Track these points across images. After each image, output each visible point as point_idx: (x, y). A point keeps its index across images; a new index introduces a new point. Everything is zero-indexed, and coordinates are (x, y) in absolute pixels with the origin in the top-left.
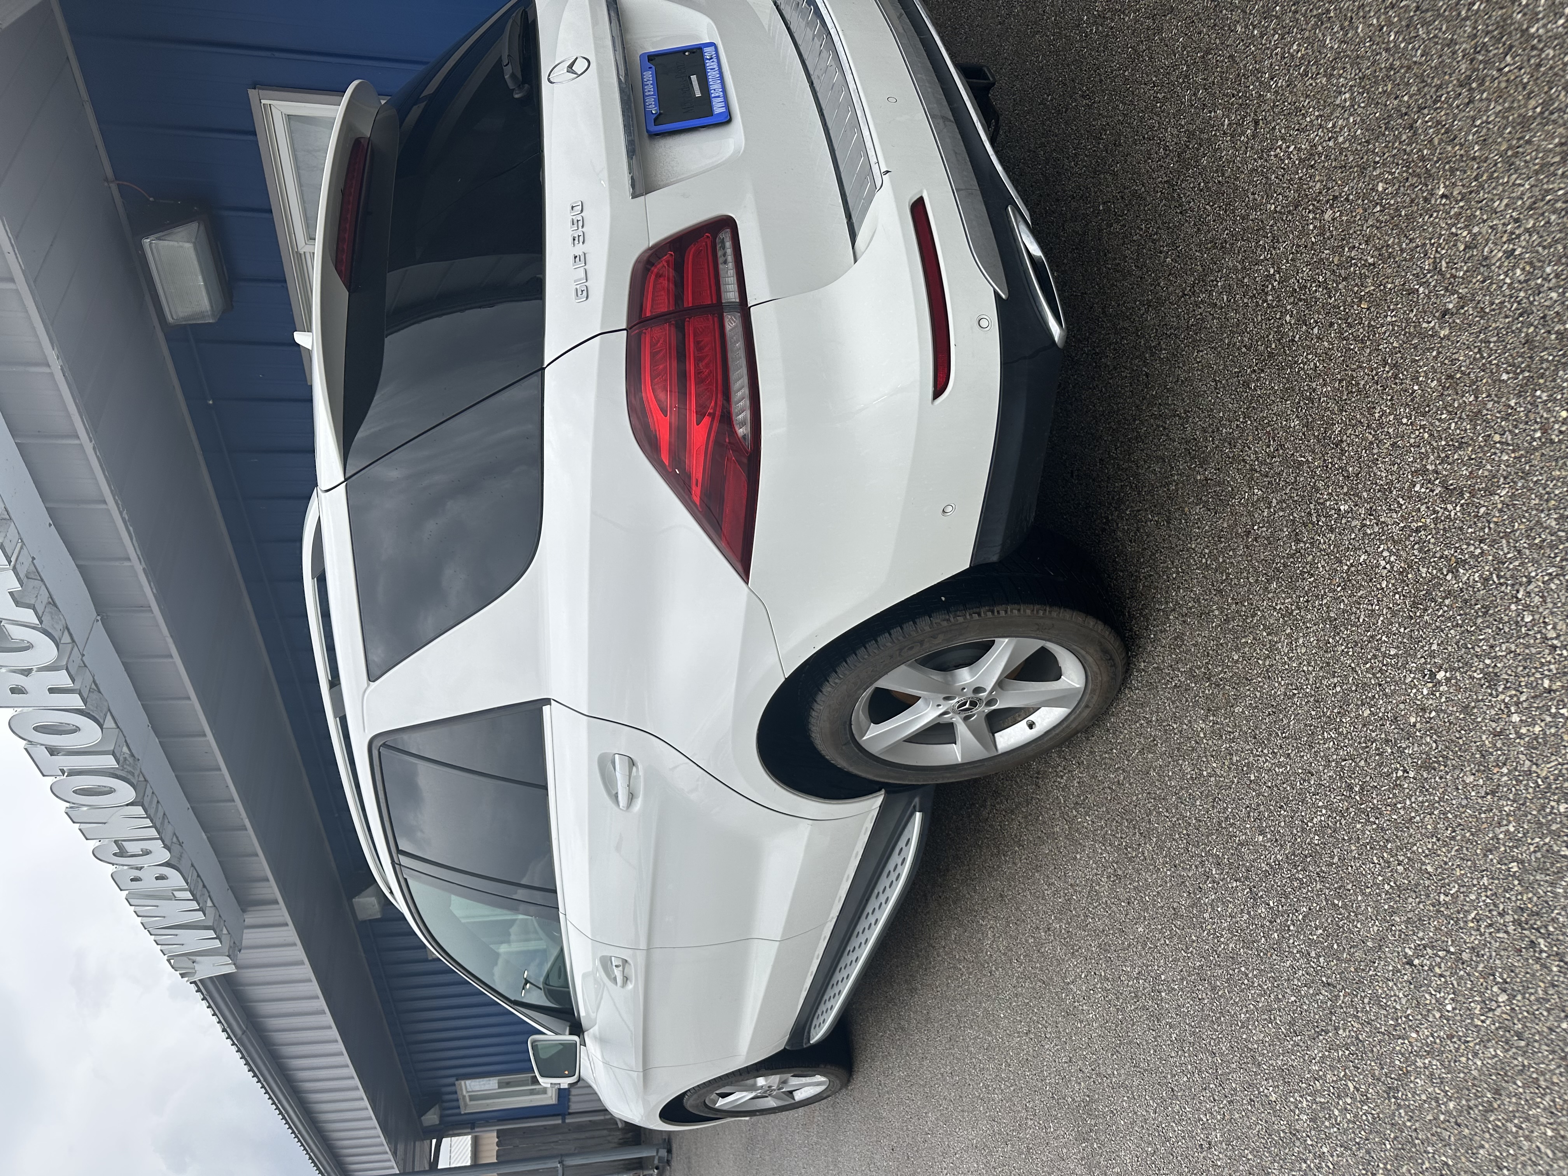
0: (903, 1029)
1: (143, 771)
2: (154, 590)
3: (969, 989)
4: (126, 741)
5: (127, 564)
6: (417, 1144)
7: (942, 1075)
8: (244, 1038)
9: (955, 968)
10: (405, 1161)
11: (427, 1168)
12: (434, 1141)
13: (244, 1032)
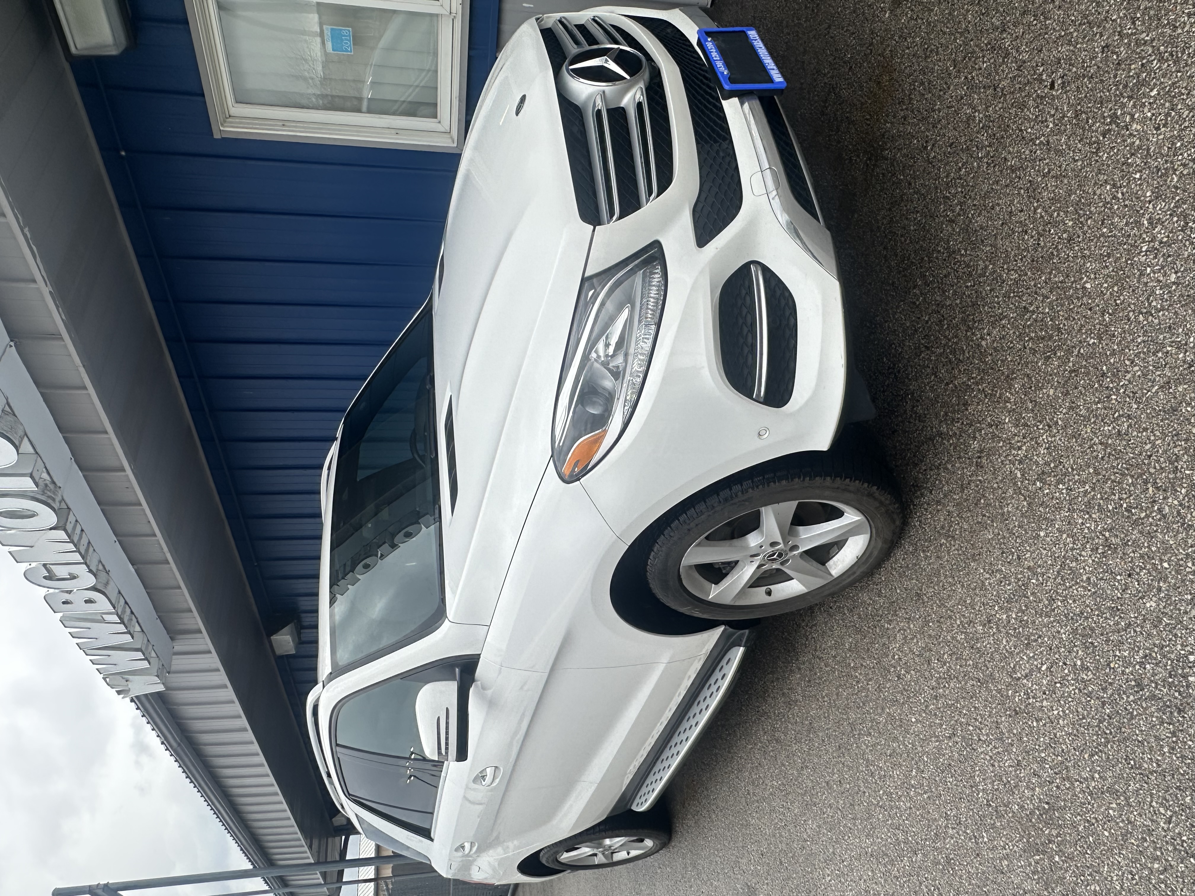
0: (777, 741)
1: (65, 498)
2: (64, 317)
3: (866, 696)
4: (46, 468)
5: (33, 286)
6: (330, 840)
7: (827, 783)
8: (179, 749)
9: (849, 675)
10: (319, 852)
11: (338, 858)
12: (343, 837)
13: (179, 745)
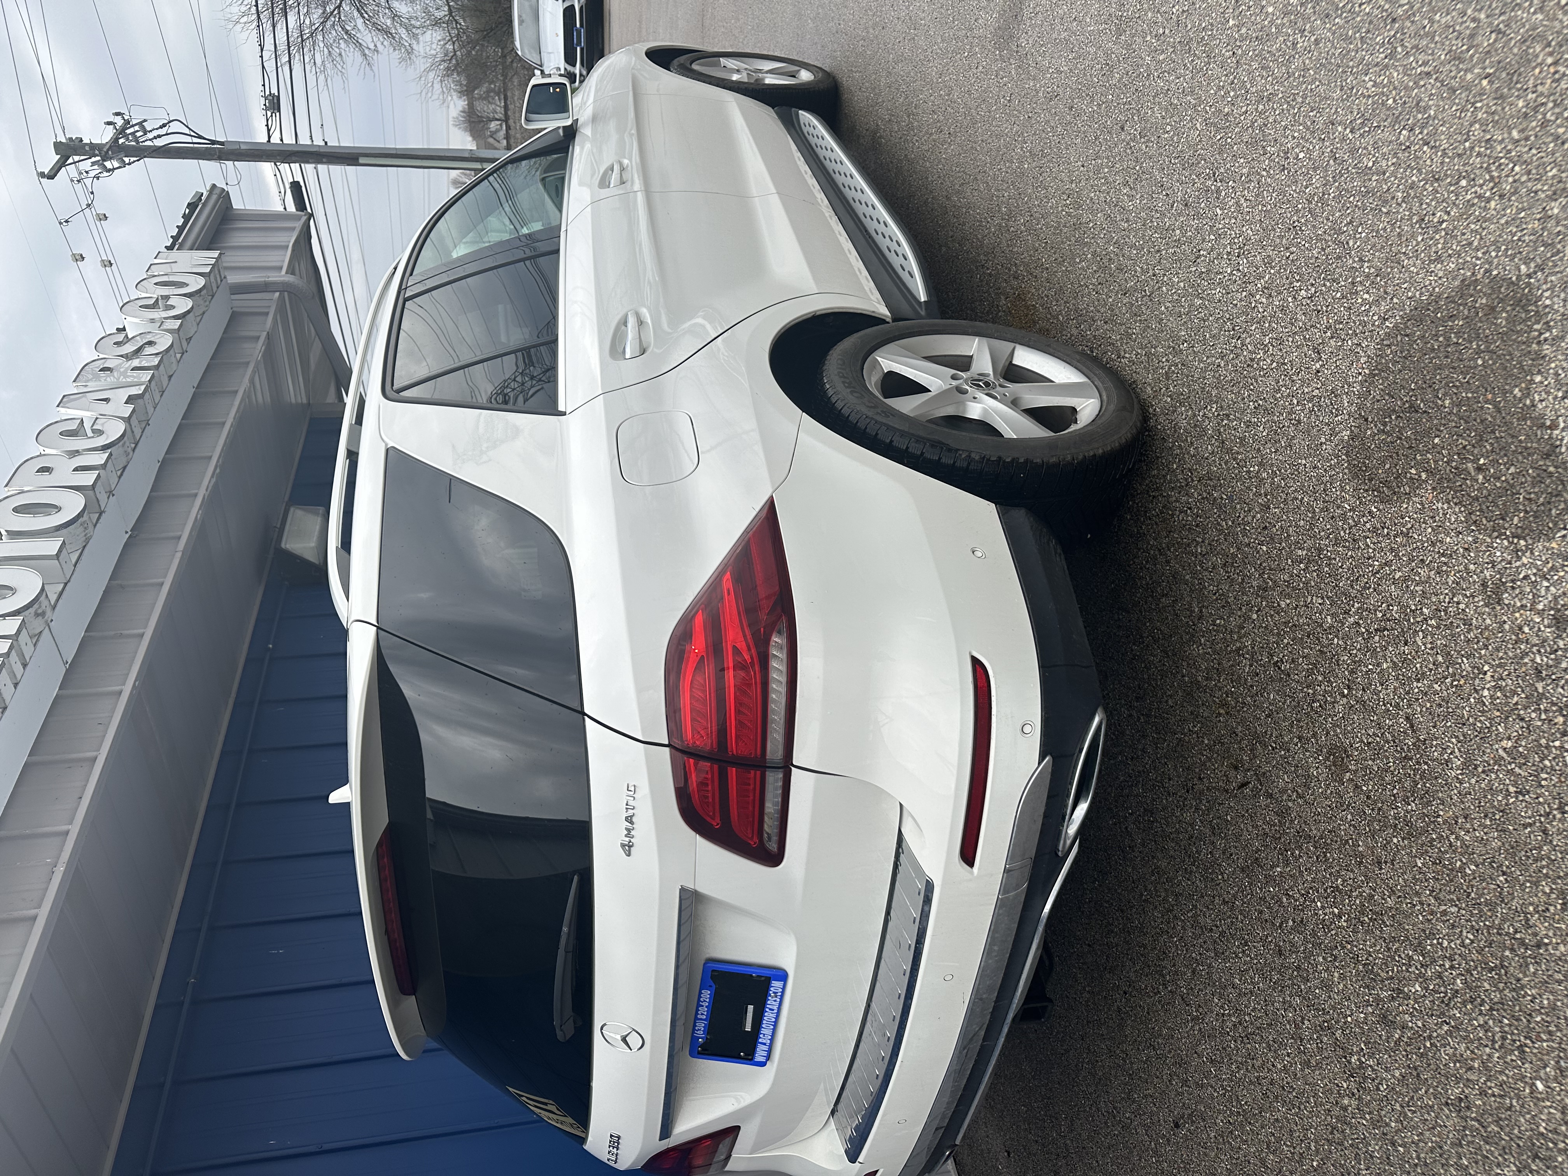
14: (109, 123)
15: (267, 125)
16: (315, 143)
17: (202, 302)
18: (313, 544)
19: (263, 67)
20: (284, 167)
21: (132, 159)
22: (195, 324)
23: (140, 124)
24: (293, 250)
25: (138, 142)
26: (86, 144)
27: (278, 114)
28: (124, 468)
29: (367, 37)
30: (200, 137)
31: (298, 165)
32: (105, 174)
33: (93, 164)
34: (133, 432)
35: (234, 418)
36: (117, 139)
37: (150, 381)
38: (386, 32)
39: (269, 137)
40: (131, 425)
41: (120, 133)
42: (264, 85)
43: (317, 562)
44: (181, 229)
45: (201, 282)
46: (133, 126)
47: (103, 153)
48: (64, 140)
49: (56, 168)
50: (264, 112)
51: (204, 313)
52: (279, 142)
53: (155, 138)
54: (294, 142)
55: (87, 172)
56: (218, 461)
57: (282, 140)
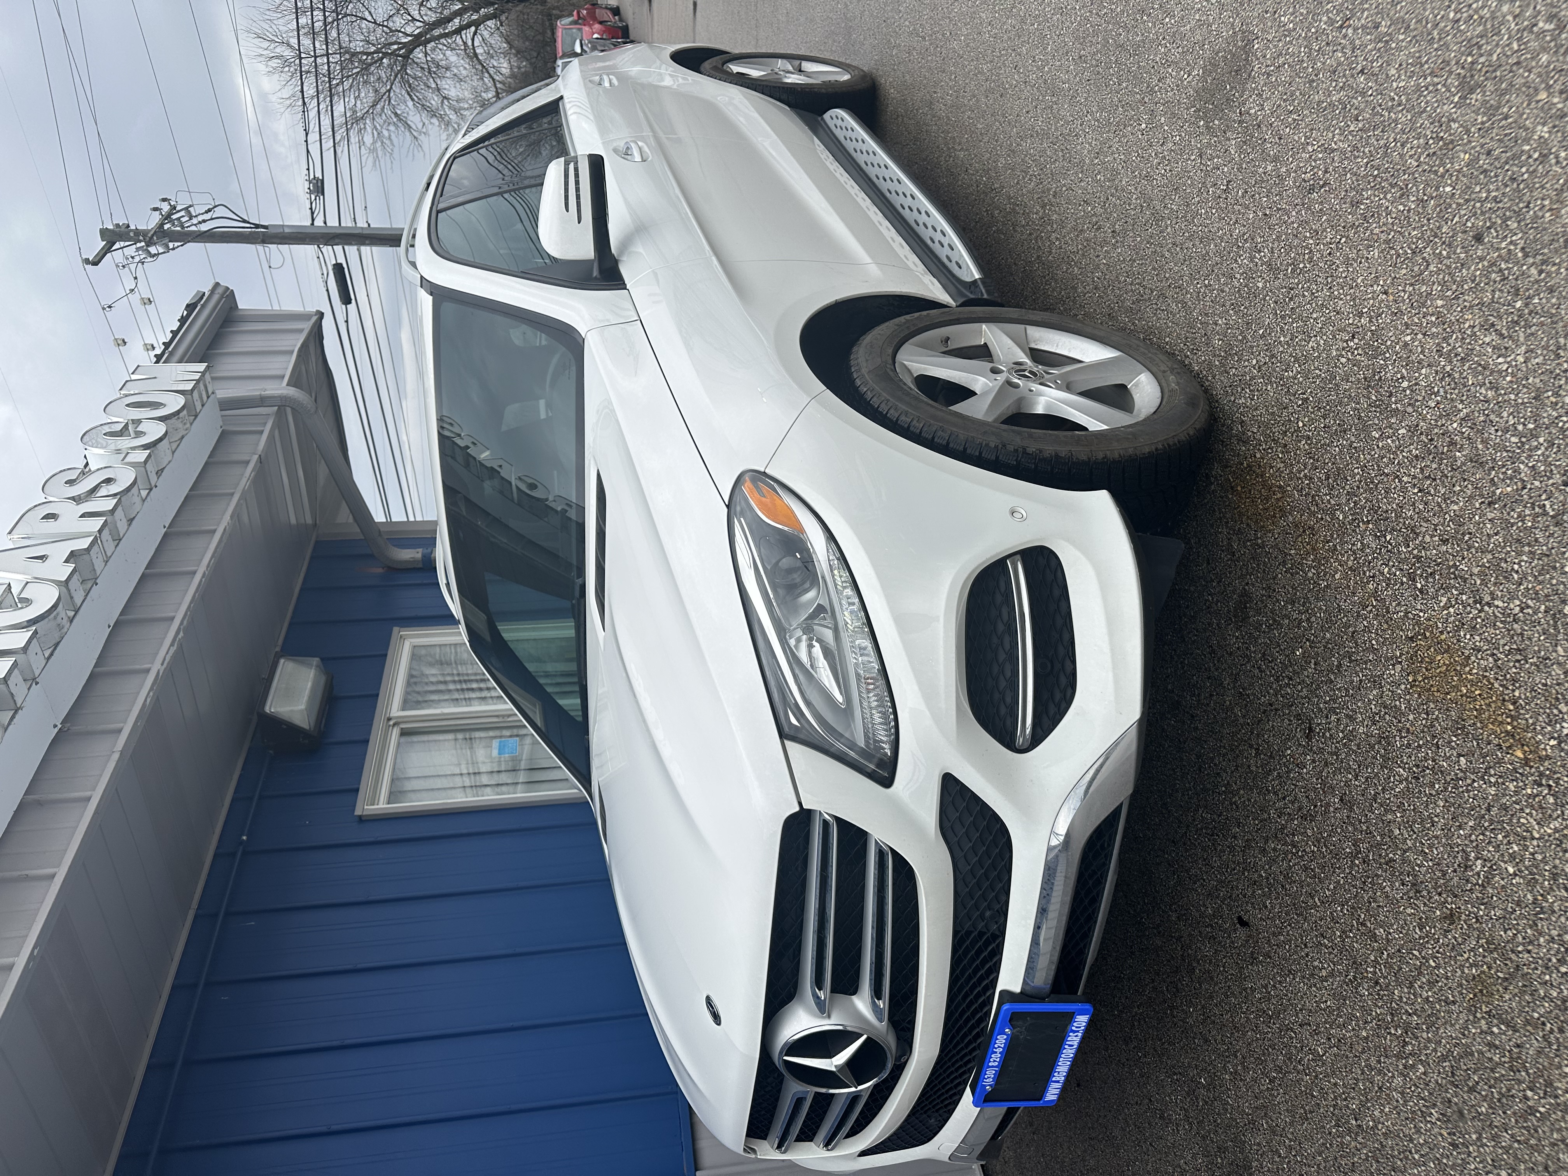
14: (155, 209)
15: (311, 209)
16: (358, 225)
17: (181, 425)
18: (302, 707)
19: (308, 151)
20: (327, 250)
21: (176, 244)
22: (169, 453)
23: (186, 209)
24: (299, 356)
25: (183, 227)
26: (132, 230)
27: (322, 197)
28: (57, 645)
29: (415, 118)
30: (244, 221)
31: (340, 247)
32: (149, 259)
33: (138, 249)
34: (72, 598)
35: (208, 567)
36: (162, 225)
37: (100, 531)
38: (433, 113)
39: (313, 220)
40: (69, 590)
41: (166, 219)
42: (308, 169)
43: (306, 726)
44: (175, 333)
45: (181, 401)
46: (179, 211)
47: (148, 239)
48: (111, 227)
49: (101, 255)
50: (308, 196)
51: (183, 437)
52: (323, 224)
53: (200, 223)
54: (337, 225)
55: (133, 258)
56: (182, 623)
57: (325, 223)
